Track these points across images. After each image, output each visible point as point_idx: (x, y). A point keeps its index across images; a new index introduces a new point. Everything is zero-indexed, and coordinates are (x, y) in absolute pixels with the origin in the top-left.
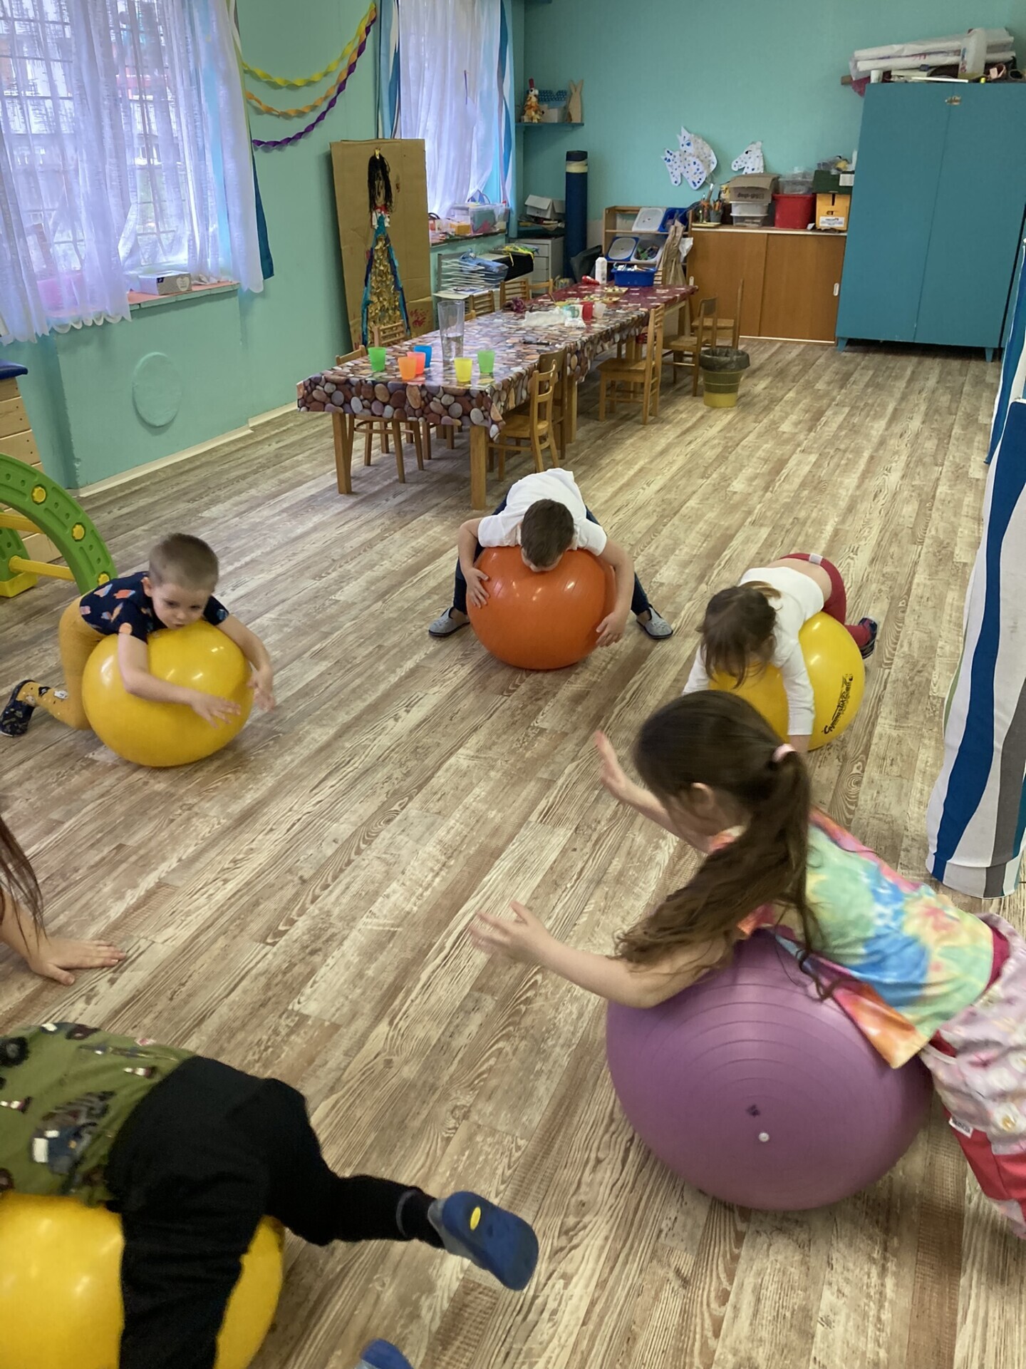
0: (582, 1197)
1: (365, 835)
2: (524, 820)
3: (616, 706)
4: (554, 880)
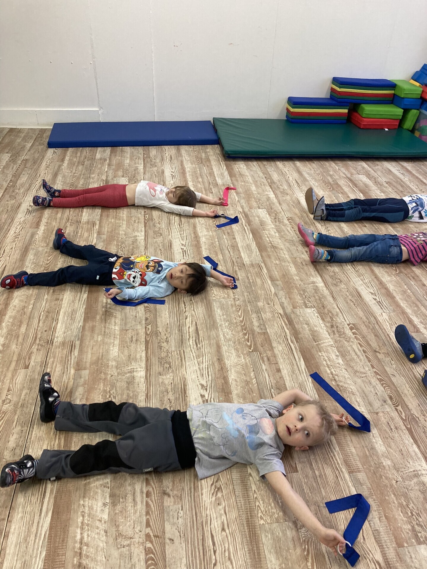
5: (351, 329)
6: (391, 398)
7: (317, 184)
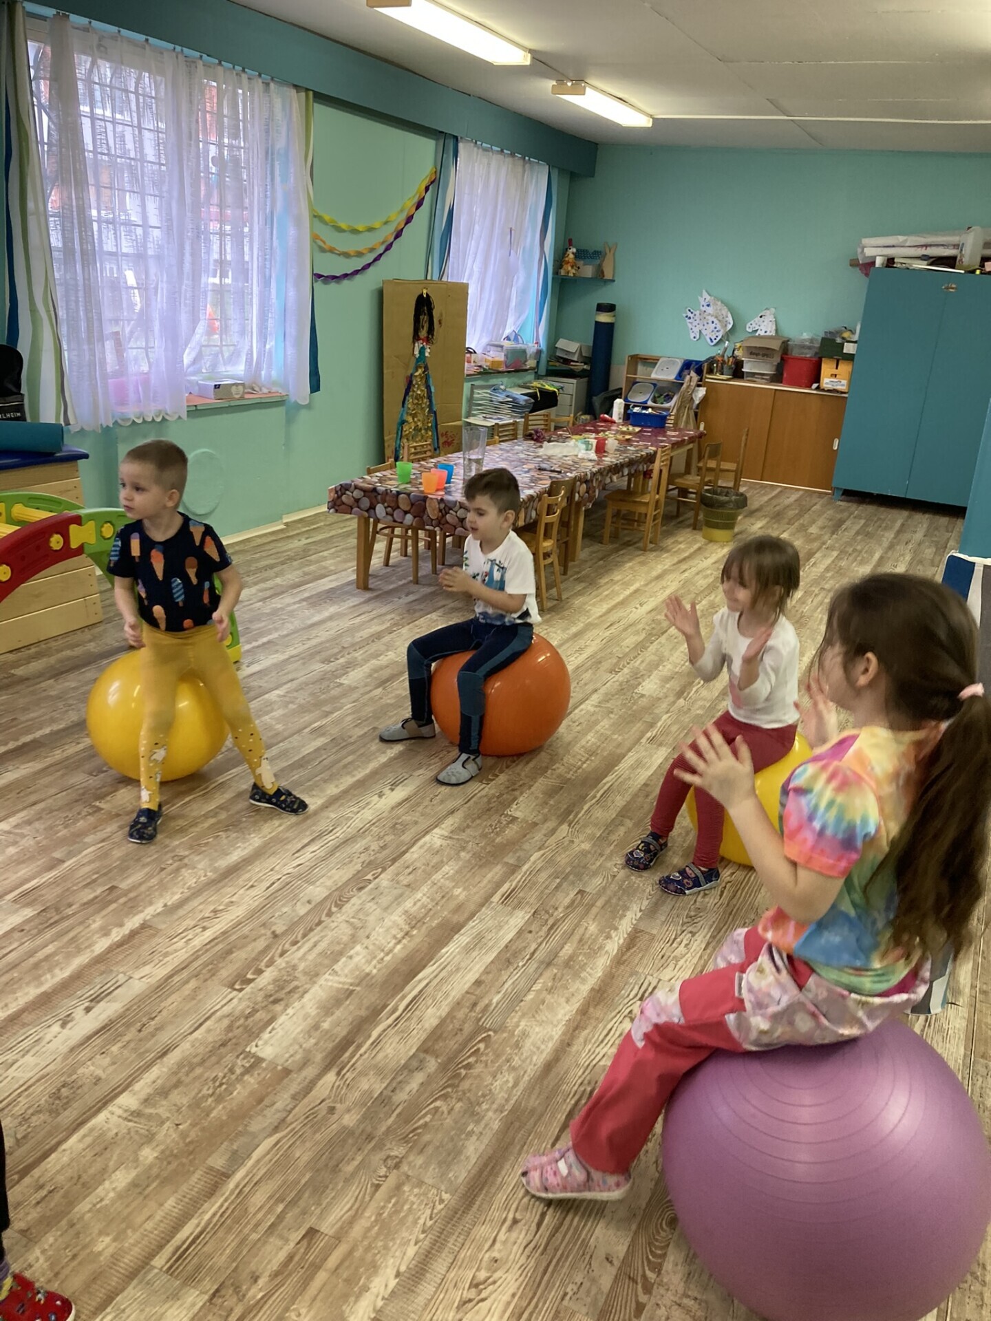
0: (496, 1254)
1: (338, 899)
2: (486, 900)
3: (586, 803)
4: (507, 958)
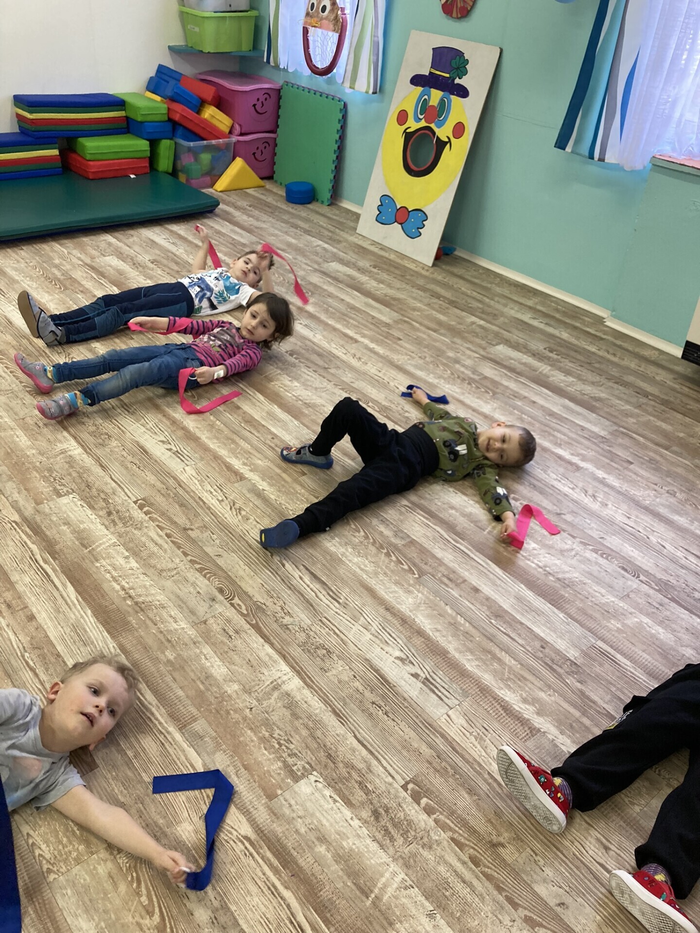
5: (141, 507)
6: (221, 591)
7: (35, 285)
